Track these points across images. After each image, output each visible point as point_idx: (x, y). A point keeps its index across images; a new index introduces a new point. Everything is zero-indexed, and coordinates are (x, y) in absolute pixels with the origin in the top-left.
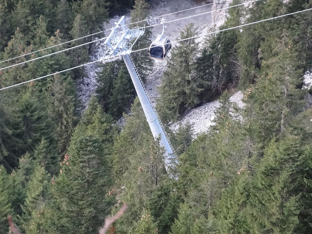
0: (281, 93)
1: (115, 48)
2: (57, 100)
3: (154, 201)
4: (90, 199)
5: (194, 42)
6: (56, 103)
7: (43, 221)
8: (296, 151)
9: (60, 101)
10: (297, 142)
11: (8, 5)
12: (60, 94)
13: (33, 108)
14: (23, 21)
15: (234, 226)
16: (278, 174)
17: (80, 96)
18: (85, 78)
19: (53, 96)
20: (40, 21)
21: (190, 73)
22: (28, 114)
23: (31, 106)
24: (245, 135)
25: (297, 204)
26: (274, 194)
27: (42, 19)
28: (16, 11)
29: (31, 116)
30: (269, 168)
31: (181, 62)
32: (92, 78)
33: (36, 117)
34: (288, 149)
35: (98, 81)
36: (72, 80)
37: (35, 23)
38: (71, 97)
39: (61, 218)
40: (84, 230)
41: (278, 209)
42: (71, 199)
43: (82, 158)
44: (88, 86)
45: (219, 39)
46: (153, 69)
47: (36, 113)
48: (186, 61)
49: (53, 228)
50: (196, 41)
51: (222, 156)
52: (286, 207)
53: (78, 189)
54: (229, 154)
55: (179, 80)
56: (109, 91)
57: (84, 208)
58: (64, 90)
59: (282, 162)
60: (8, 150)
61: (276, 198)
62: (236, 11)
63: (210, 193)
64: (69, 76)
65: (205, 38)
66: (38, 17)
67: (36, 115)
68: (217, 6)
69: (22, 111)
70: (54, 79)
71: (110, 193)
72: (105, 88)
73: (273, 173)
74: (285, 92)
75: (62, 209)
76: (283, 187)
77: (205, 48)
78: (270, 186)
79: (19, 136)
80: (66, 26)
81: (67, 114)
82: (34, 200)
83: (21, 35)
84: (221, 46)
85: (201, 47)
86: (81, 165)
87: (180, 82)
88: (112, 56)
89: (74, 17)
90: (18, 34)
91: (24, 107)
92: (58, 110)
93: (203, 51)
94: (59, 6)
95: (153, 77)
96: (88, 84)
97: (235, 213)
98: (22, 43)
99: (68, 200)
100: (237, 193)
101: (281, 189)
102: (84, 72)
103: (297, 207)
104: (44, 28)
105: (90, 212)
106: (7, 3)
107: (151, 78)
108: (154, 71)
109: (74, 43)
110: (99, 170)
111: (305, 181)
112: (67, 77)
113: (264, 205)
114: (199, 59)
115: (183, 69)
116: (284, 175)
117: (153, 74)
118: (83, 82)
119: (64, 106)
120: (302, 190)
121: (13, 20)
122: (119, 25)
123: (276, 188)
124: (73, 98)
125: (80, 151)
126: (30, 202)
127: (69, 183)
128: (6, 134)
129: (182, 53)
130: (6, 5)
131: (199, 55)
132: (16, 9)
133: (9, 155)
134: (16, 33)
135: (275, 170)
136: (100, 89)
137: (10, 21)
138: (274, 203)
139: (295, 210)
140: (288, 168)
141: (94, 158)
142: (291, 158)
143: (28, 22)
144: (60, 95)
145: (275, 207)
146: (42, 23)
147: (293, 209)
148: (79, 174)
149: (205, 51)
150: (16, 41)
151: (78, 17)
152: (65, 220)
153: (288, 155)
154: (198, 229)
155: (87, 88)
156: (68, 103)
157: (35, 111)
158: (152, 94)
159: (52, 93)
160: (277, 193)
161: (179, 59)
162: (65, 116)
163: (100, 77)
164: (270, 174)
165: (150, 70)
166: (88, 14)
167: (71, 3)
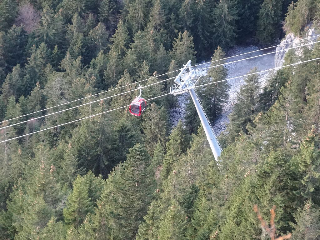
0: (283, 117)
1: (183, 83)
2: (154, 124)
3: (187, 197)
4: (138, 194)
5: (257, 82)
6: (153, 127)
7: (104, 210)
8: (283, 159)
9: (156, 124)
10: (284, 152)
11: (121, 52)
12: (156, 119)
13: (126, 129)
14: (131, 64)
15: (238, 215)
16: (270, 176)
17: (173, 121)
18: (177, 108)
19: (151, 121)
20: (144, 65)
21: (254, 105)
22: (123, 133)
23: (126, 128)
24: (253, 147)
25: (282, 199)
26: (265, 191)
27: (145, 63)
28: (126, 57)
29: (126, 135)
30: (262, 172)
31: (248, 96)
32: (183, 108)
33: (129, 136)
34: (277, 158)
35: (186, 111)
36: (165, 109)
37: (140, 67)
38: (164, 122)
39: (117, 208)
40: (134, 218)
41: (268, 202)
42: (125, 194)
43: (133, 164)
44: (179, 114)
45: (276, 79)
46: (228, 101)
47: (129, 133)
48: (251, 96)
49: (111, 216)
50: (259, 81)
51: (236, 163)
52: (274, 201)
53: (130, 187)
54: (241, 162)
55: (246, 110)
56: (195, 118)
57: (135, 202)
58: (159, 117)
59: (272, 167)
60: (108, 160)
61: (266, 194)
62: (290, 59)
63: (226, 191)
64: (163, 107)
65: (266, 78)
66: (143, 61)
67: (130, 134)
68: (278, 55)
69: (119, 131)
70: (151, 108)
71: (158, 191)
72: (191, 115)
73: (265, 176)
74: (286, 116)
75: (118, 202)
76: (272, 186)
77: (266, 86)
78: (263, 185)
79: (116, 149)
80: (164, 69)
81: (160, 135)
82: (106, 196)
83: (128, 75)
84: (278, 85)
85: (263, 85)
86: (132, 168)
87: (247, 111)
88: (180, 90)
89: (170, 62)
90: (126, 74)
91: (121, 128)
92: (154, 131)
93: (264, 88)
94: (159, 53)
95: (228, 108)
96: (180, 113)
97: (238, 206)
98: (129, 81)
99: (122, 195)
100: (244, 191)
101: (270, 188)
102: (177, 104)
103: (282, 201)
104: (147, 70)
105: (138, 204)
106: (121, 51)
107: (227, 108)
108: (229, 103)
109: (169, 81)
110: (146, 173)
111: (289, 181)
112: (162, 107)
113: (259, 199)
114: (261, 95)
115: (249, 102)
116: (274, 177)
117: (228, 105)
118: (176, 111)
119: (158, 129)
120: (286, 189)
121: (124, 64)
122: (187, 66)
123: (267, 187)
124: (165, 123)
125: (131, 159)
126: (104, 197)
127: (123, 182)
128: (107, 148)
129: (248, 90)
130: (120, 52)
131: (262, 91)
132: (127, 56)
133: (108, 164)
134: (125, 73)
135: (267, 173)
136: (188, 116)
137: (122, 64)
138: (265, 199)
139: (281, 203)
140: (277, 172)
141: (141, 164)
142: (279, 165)
143: (135, 65)
144: (155, 121)
145: (266, 201)
146: (146, 66)
147: (279, 202)
148: (131, 176)
149: (266, 89)
150: (124, 80)
151: (173, 62)
152: (120, 209)
153: (277, 162)
154: (212, 217)
155: (179, 116)
156: (162, 127)
157: (128, 131)
158: (227, 121)
159: (150, 119)
160: (267, 190)
161: (246, 94)
162: (159, 136)
163: (188, 108)
164: (264, 176)
165: (225, 102)
166: (180, 60)
167: (168, 52)
